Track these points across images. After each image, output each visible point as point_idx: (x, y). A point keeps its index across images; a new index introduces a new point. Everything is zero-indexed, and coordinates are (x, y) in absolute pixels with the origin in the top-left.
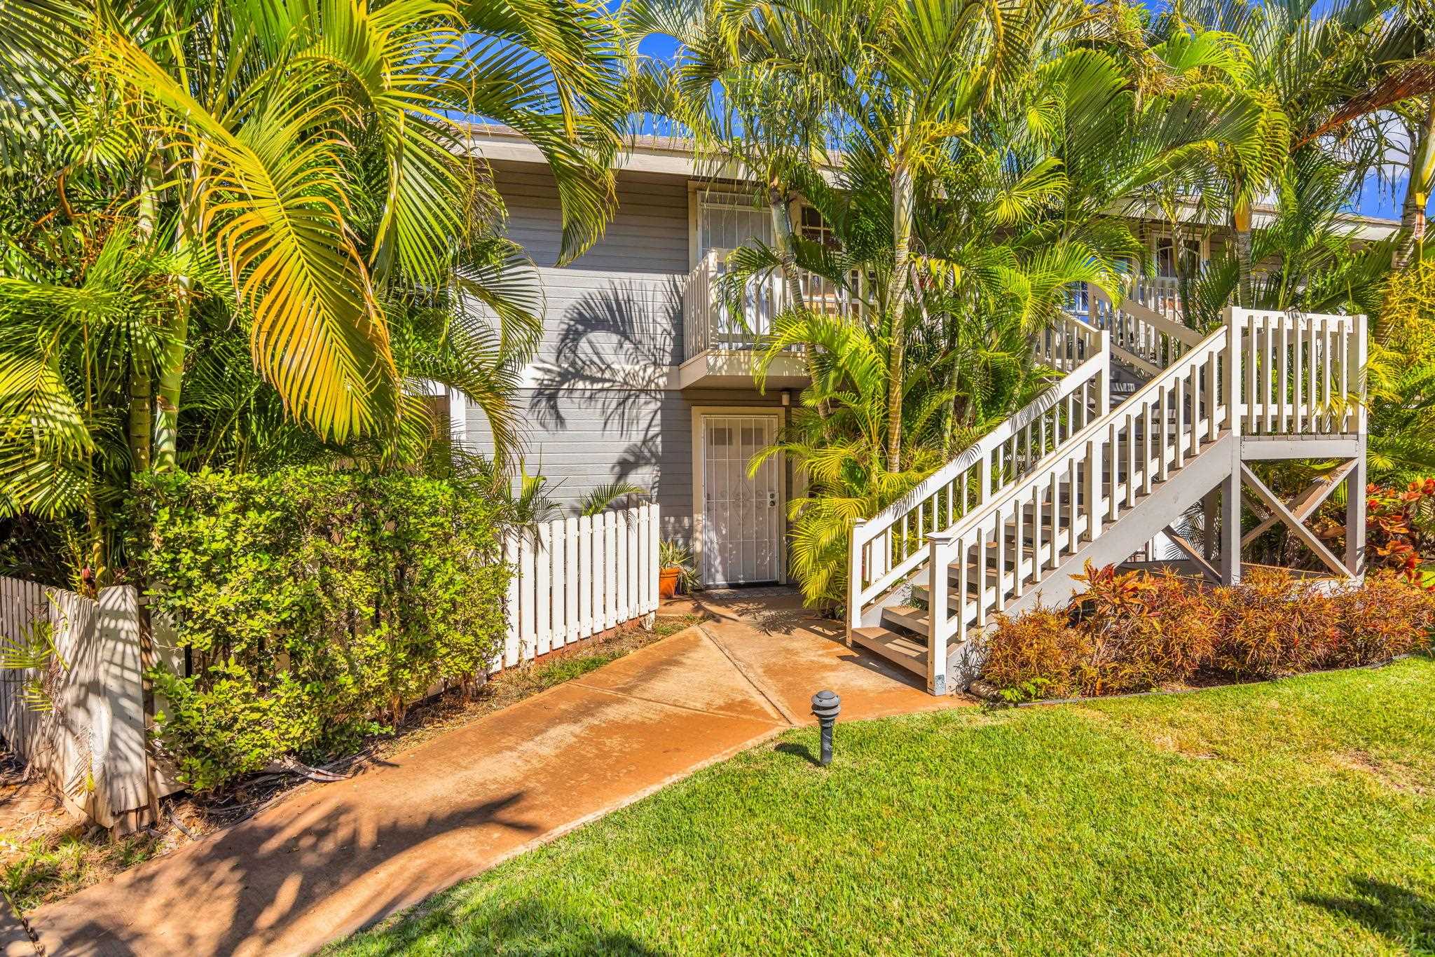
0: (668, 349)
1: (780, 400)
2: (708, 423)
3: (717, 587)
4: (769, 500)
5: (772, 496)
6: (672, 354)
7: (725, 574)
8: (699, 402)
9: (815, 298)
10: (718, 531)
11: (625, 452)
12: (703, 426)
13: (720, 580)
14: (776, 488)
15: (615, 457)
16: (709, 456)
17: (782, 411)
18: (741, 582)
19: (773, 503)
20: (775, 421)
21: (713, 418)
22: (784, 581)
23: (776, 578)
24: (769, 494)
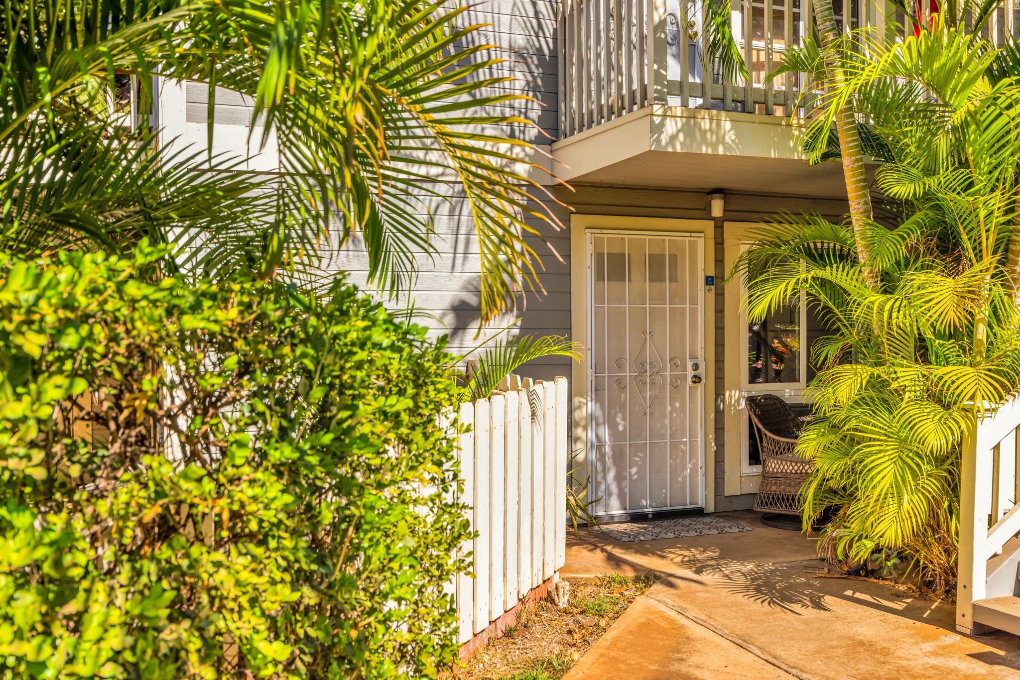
0: (535, 114)
1: (708, 208)
2: (597, 243)
3: (611, 520)
4: (690, 373)
5: (696, 367)
6: (541, 122)
7: (621, 496)
8: (585, 209)
9: (755, 43)
10: (613, 426)
11: (465, 289)
12: (590, 248)
13: (616, 510)
14: (700, 353)
15: (446, 299)
16: (599, 298)
17: (709, 226)
18: (648, 510)
19: (697, 379)
20: (700, 243)
21: (607, 235)
22: (711, 509)
23: (700, 503)
24: (689, 365)
